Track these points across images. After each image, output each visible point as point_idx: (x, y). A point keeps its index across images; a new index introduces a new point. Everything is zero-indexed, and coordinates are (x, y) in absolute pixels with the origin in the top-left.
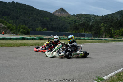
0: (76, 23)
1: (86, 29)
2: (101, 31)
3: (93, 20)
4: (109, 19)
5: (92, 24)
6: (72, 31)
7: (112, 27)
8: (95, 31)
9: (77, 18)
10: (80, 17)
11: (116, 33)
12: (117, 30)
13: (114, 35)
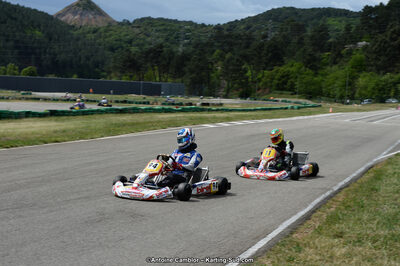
0: (134, 49)
2: (212, 75)
3: (187, 38)
4: (238, 37)
5: (184, 51)
6: (119, 74)
7: (248, 61)
8: (194, 75)
9: (137, 31)
10: (146, 29)
11: (260, 80)
12: (265, 72)
13: (255, 86)
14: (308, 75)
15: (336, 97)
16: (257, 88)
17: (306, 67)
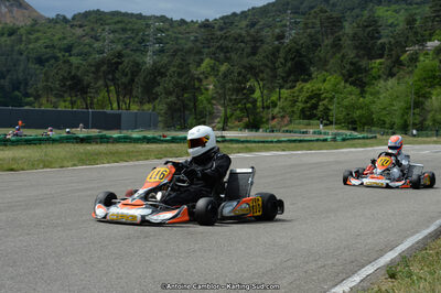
0: (74, 60)
1: (126, 90)
2: (200, 97)
3: (159, 41)
5: (154, 63)
6: (54, 100)
7: (256, 76)
8: (173, 98)
9: (79, 32)
10: (92, 29)
11: (274, 104)
12: (282, 91)
13: (267, 114)
14: (350, 95)
15: (395, 127)
16: (270, 116)
17: (346, 81)
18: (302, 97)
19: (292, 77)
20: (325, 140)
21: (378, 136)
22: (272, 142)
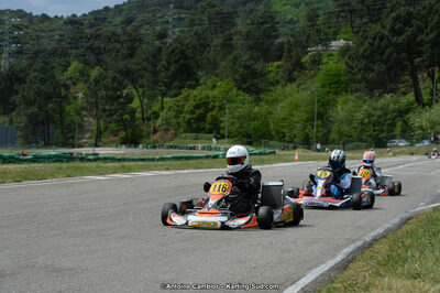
3: (16, 40)
4: (112, 37)
7: (134, 82)
11: (156, 115)
12: (165, 99)
13: (148, 126)
14: (243, 104)
15: (296, 140)
16: (152, 128)
17: (239, 89)
18: (189, 106)
19: (176, 83)
20: (216, 157)
21: (277, 151)
22: (153, 160)
